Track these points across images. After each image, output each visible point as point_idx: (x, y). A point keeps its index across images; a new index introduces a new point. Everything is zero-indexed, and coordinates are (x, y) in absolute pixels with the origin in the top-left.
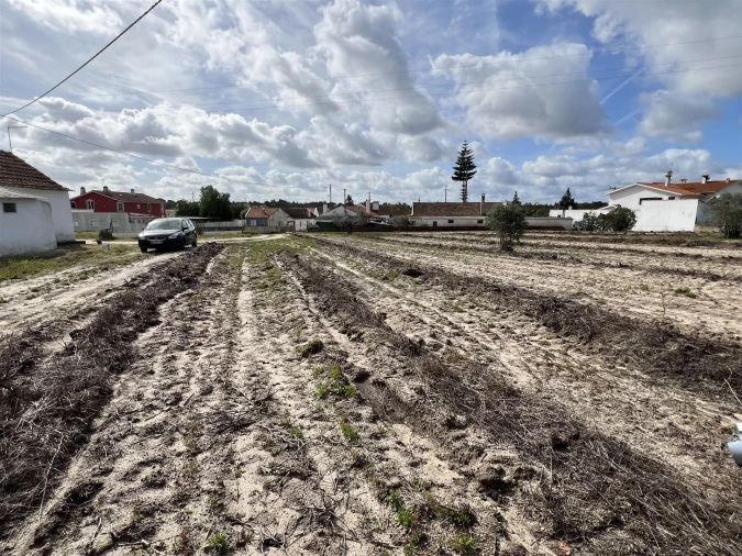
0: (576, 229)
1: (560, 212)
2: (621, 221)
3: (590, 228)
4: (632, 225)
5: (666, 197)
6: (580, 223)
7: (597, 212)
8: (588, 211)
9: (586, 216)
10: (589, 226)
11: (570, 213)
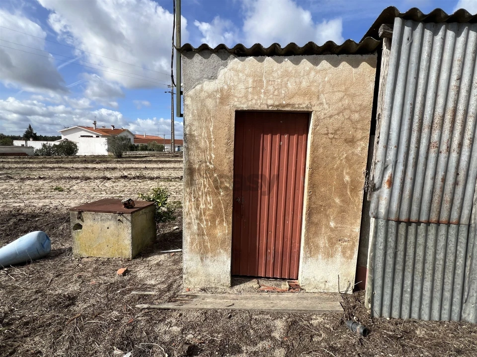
0: (38, 155)
1: (23, 142)
2: (69, 149)
3: (49, 154)
4: (76, 151)
5: (94, 136)
6: (40, 151)
7: (52, 143)
8: (45, 142)
9: (44, 145)
10: (47, 153)
11: (31, 143)
